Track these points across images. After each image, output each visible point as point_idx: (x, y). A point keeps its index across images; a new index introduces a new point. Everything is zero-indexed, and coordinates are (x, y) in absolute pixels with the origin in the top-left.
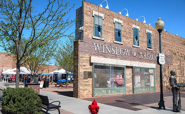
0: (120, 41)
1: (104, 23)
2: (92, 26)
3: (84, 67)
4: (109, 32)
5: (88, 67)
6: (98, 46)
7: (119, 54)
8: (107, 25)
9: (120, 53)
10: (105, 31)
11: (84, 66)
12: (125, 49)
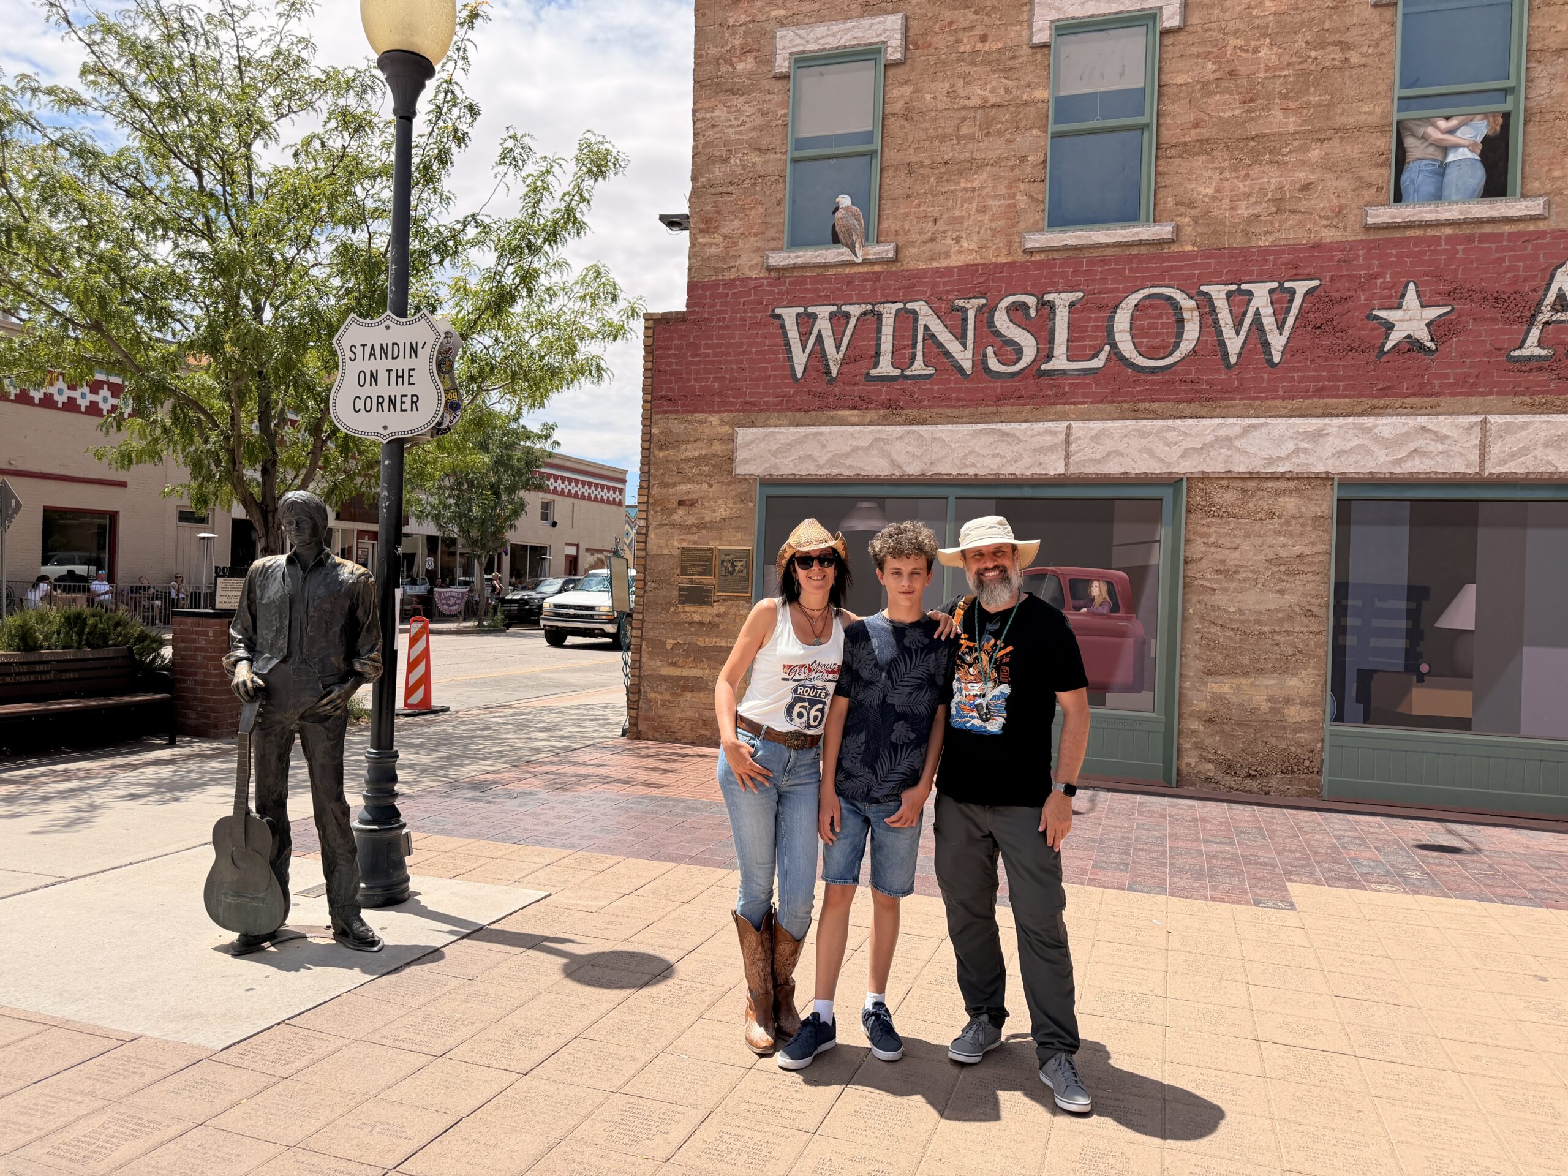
0: (1131, 216)
1: (907, 90)
2: (773, 162)
3: (681, 512)
4: (974, 165)
5: (722, 512)
6: (823, 325)
7: (1098, 363)
8: (943, 102)
9: (1127, 348)
10: (911, 169)
11: (681, 503)
12: (1218, 293)
